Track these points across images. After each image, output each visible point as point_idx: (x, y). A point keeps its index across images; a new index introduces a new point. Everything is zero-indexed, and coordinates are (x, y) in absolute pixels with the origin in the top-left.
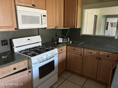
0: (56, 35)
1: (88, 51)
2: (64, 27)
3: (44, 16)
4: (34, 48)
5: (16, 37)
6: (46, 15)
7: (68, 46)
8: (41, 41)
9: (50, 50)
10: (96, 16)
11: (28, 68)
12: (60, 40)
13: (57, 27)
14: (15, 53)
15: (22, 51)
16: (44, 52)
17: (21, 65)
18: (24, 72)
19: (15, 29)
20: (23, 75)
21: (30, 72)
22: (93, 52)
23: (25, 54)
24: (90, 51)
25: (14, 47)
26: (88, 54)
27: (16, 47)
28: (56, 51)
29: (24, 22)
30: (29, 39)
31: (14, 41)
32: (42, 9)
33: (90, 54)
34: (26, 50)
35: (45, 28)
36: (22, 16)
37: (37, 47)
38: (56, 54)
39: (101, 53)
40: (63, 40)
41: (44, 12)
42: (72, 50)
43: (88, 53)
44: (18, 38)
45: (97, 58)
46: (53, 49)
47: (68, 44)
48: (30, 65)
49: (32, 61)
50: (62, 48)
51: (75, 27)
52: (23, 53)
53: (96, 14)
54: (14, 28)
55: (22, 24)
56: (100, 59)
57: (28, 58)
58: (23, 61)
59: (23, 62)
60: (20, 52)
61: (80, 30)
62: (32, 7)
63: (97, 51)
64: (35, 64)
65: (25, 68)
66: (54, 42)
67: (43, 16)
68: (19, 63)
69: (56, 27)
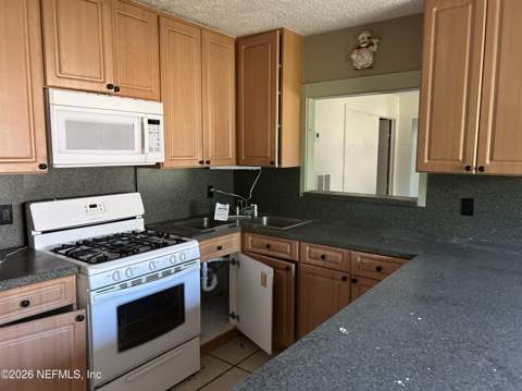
0: (210, 195)
1: (313, 250)
2: (238, 164)
3: (150, 122)
4: (111, 238)
5: (47, 195)
6: (161, 118)
7: (246, 234)
8: (142, 212)
9: (166, 245)
11: (75, 307)
13: (208, 162)
14: (37, 254)
15: (64, 247)
16: (141, 249)
17: (49, 291)
18: (57, 317)
19: (42, 166)
20: (55, 328)
21: (80, 318)
22: (331, 253)
23: (71, 256)
24: (322, 252)
25: (33, 233)
26: (313, 262)
27: (43, 233)
28: (191, 248)
29: (72, 144)
30: (95, 206)
31: (35, 208)
32: (146, 99)
33: (321, 263)
34: (78, 244)
35: (158, 165)
36: (68, 123)
37: (123, 235)
38: (193, 261)
39: (358, 256)
41: (155, 109)
43: (316, 258)
44: (52, 200)
45: (344, 279)
46: (179, 241)
47: (247, 228)
48: (82, 296)
49: (91, 279)
50: (220, 241)
51: (273, 163)
52: (66, 254)
54: (38, 164)
55: (68, 147)
56: (354, 281)
57: (79, 267)
58: (58, 277)
59: (58, 281)
60: (56, 251)
61: (295, 174)
62: (109, 94)
63: (344, 251)
64: (101, 290)
65: (65, 303)
67: (146, 122)
68: (44, 284)
69: (201, 162)
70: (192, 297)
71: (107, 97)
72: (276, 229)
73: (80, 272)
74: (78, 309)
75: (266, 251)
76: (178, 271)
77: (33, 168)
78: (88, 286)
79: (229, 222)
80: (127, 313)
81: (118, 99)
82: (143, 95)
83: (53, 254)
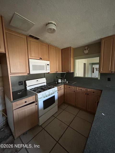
0: (57, 77)
1: (79, 88)
2: (62, 72)
3: (48, 65)
4: (41, 87)
5: (29, 79)
6: (49, 64)
7: (65, 85)
8: (46, 81)
9: (51, 88)
10: (85, 64)
11: (35, 102)
12: (60, 81)
13: (57, 72)
14: (28, 91)
15: (32, 89)
16: (47, 89)
17: (30, 99)
18: (32, 104)
19: (28, 74)
20: (32, 106)
21: (36, 104)
22: (83, 89)
23: (34, 91)
24: (81, 89)
25: (27, 86)
27: (29, 86)
28: (56, 89)
29: (34, 69)
30: (38, 81)
31: (27, 82)
32: (47, 61)
33: (80, 91)
34: (35, 88)
35: (49, 73)
36: (33, 65)
37: (43, 86)
38: (56, 91)
39: (89, 90)
40: (62, 81)
41: (48, 62)
42: (68, 87)
43: (79, 90)
44: (30, 80)
45: (86, 94)
46: (54, 87)
47: (65, 84)
48: (37, 100)
49: (38, 96)
50: (60, 87)
51: (69, 72)
52: (33, 91)
53: (84, 63)
54: (27, 74)
55: (33, 70)
56: (88, 94)
57: (36, 94)
58: (32, 96)
59: (32, 97)
60: (31, 90)
61: (73, 73)
62: (40, 60)
63: (86, 89)
64: (40, 98)
65: (33, 101)
66: (55, 82)
67: (47, 65)
68: (29, 98)
69: (56, 72)
70: (56, 98)
71: (39, 60)
72: (69, 84)
73: (36, 95)
74: (36, 102)
75: (69, 88)
76: (54, 93)
77: (26, 74)
78: (38, 98)
79: (61, 83)
80: (45, 102)
81: (42, 61)
82: (46, 60)
83: (30, 90)
